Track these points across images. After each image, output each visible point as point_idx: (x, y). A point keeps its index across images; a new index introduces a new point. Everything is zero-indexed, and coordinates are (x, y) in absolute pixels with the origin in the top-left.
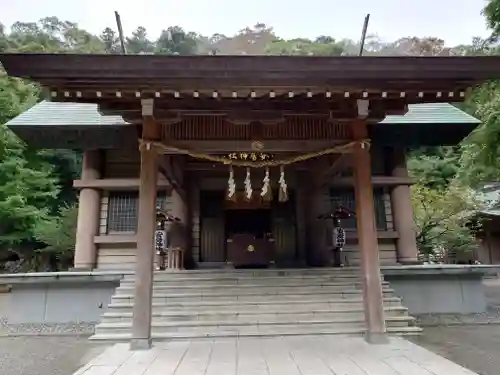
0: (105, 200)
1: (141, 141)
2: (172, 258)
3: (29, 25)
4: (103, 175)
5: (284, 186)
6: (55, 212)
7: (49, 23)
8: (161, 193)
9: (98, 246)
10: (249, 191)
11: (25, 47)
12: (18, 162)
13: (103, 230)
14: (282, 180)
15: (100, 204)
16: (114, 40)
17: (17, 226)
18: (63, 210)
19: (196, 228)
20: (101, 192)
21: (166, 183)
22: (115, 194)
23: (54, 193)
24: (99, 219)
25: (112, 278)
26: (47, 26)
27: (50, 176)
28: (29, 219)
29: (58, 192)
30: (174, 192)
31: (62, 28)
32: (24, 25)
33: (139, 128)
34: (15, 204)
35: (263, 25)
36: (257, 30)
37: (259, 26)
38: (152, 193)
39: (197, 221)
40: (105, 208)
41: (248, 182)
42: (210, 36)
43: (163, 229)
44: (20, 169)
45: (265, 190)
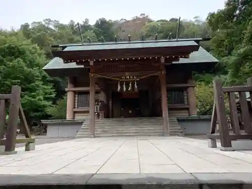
0: (77, 96)
1: (90, 74)
2: (101, 115)
3: (39, 23)
4: (75, 86)
5: (136, 87)
6: (54, 103)
7: (47, 22)
8: (97, 92)
9: (75, 112)
10: (125, 89)
11: (38, 34)
12: (39, 83)
13: (76, 106)
14: (135, 85)
15: (75, 97)
16: (75, 25)
17: (40, 109)
18: (58, 102)
19: (111, 105)
20: (75, 92)
21: (99, 88)
22: (80, 93)
23: (53, 95)
24: (75, 102)
25: (81, 121)
26: (46, 23)
27: (52, 88)
28: (44, 106)
29: (55, 95)
30: (102, 92)
31: (53, 23)
32: (37, 23)
33: (89, 69)
34: (40, 100)
35: (144, 15)
36: (141, 17)
37: (142, 15)
38: (94, 93)
39: (111, 103)
40: (77, 98)
41: (124, 86)
42: (119, 20)
43: (98, 104)
44: (40, 86)
45: (130, 88)
